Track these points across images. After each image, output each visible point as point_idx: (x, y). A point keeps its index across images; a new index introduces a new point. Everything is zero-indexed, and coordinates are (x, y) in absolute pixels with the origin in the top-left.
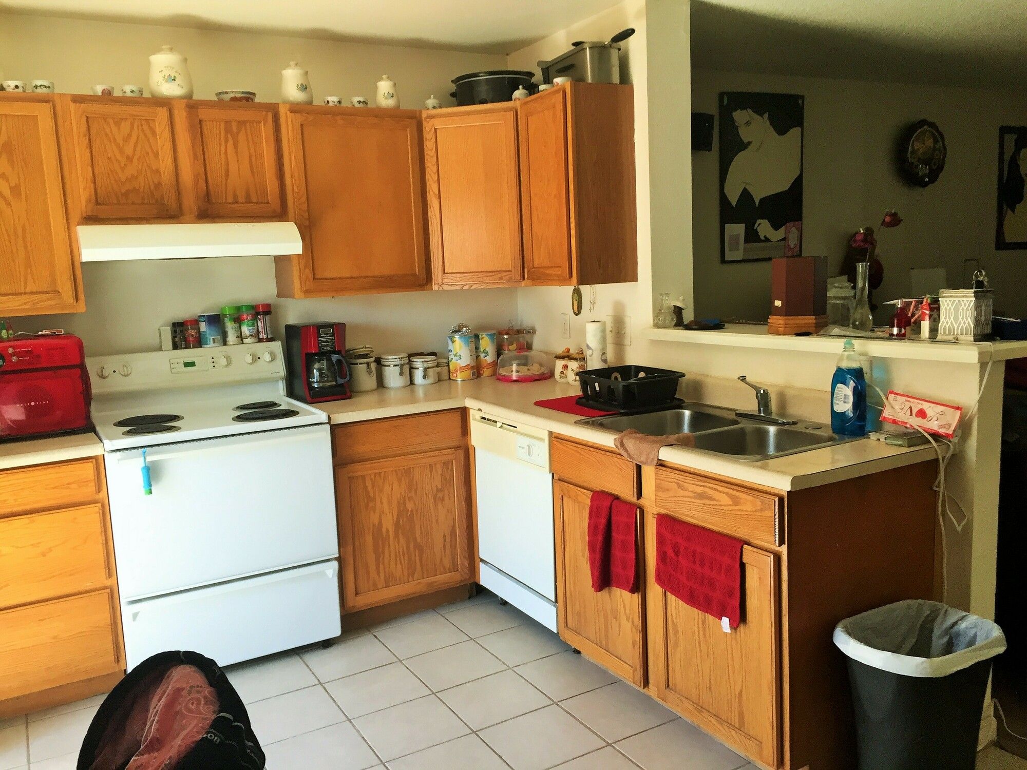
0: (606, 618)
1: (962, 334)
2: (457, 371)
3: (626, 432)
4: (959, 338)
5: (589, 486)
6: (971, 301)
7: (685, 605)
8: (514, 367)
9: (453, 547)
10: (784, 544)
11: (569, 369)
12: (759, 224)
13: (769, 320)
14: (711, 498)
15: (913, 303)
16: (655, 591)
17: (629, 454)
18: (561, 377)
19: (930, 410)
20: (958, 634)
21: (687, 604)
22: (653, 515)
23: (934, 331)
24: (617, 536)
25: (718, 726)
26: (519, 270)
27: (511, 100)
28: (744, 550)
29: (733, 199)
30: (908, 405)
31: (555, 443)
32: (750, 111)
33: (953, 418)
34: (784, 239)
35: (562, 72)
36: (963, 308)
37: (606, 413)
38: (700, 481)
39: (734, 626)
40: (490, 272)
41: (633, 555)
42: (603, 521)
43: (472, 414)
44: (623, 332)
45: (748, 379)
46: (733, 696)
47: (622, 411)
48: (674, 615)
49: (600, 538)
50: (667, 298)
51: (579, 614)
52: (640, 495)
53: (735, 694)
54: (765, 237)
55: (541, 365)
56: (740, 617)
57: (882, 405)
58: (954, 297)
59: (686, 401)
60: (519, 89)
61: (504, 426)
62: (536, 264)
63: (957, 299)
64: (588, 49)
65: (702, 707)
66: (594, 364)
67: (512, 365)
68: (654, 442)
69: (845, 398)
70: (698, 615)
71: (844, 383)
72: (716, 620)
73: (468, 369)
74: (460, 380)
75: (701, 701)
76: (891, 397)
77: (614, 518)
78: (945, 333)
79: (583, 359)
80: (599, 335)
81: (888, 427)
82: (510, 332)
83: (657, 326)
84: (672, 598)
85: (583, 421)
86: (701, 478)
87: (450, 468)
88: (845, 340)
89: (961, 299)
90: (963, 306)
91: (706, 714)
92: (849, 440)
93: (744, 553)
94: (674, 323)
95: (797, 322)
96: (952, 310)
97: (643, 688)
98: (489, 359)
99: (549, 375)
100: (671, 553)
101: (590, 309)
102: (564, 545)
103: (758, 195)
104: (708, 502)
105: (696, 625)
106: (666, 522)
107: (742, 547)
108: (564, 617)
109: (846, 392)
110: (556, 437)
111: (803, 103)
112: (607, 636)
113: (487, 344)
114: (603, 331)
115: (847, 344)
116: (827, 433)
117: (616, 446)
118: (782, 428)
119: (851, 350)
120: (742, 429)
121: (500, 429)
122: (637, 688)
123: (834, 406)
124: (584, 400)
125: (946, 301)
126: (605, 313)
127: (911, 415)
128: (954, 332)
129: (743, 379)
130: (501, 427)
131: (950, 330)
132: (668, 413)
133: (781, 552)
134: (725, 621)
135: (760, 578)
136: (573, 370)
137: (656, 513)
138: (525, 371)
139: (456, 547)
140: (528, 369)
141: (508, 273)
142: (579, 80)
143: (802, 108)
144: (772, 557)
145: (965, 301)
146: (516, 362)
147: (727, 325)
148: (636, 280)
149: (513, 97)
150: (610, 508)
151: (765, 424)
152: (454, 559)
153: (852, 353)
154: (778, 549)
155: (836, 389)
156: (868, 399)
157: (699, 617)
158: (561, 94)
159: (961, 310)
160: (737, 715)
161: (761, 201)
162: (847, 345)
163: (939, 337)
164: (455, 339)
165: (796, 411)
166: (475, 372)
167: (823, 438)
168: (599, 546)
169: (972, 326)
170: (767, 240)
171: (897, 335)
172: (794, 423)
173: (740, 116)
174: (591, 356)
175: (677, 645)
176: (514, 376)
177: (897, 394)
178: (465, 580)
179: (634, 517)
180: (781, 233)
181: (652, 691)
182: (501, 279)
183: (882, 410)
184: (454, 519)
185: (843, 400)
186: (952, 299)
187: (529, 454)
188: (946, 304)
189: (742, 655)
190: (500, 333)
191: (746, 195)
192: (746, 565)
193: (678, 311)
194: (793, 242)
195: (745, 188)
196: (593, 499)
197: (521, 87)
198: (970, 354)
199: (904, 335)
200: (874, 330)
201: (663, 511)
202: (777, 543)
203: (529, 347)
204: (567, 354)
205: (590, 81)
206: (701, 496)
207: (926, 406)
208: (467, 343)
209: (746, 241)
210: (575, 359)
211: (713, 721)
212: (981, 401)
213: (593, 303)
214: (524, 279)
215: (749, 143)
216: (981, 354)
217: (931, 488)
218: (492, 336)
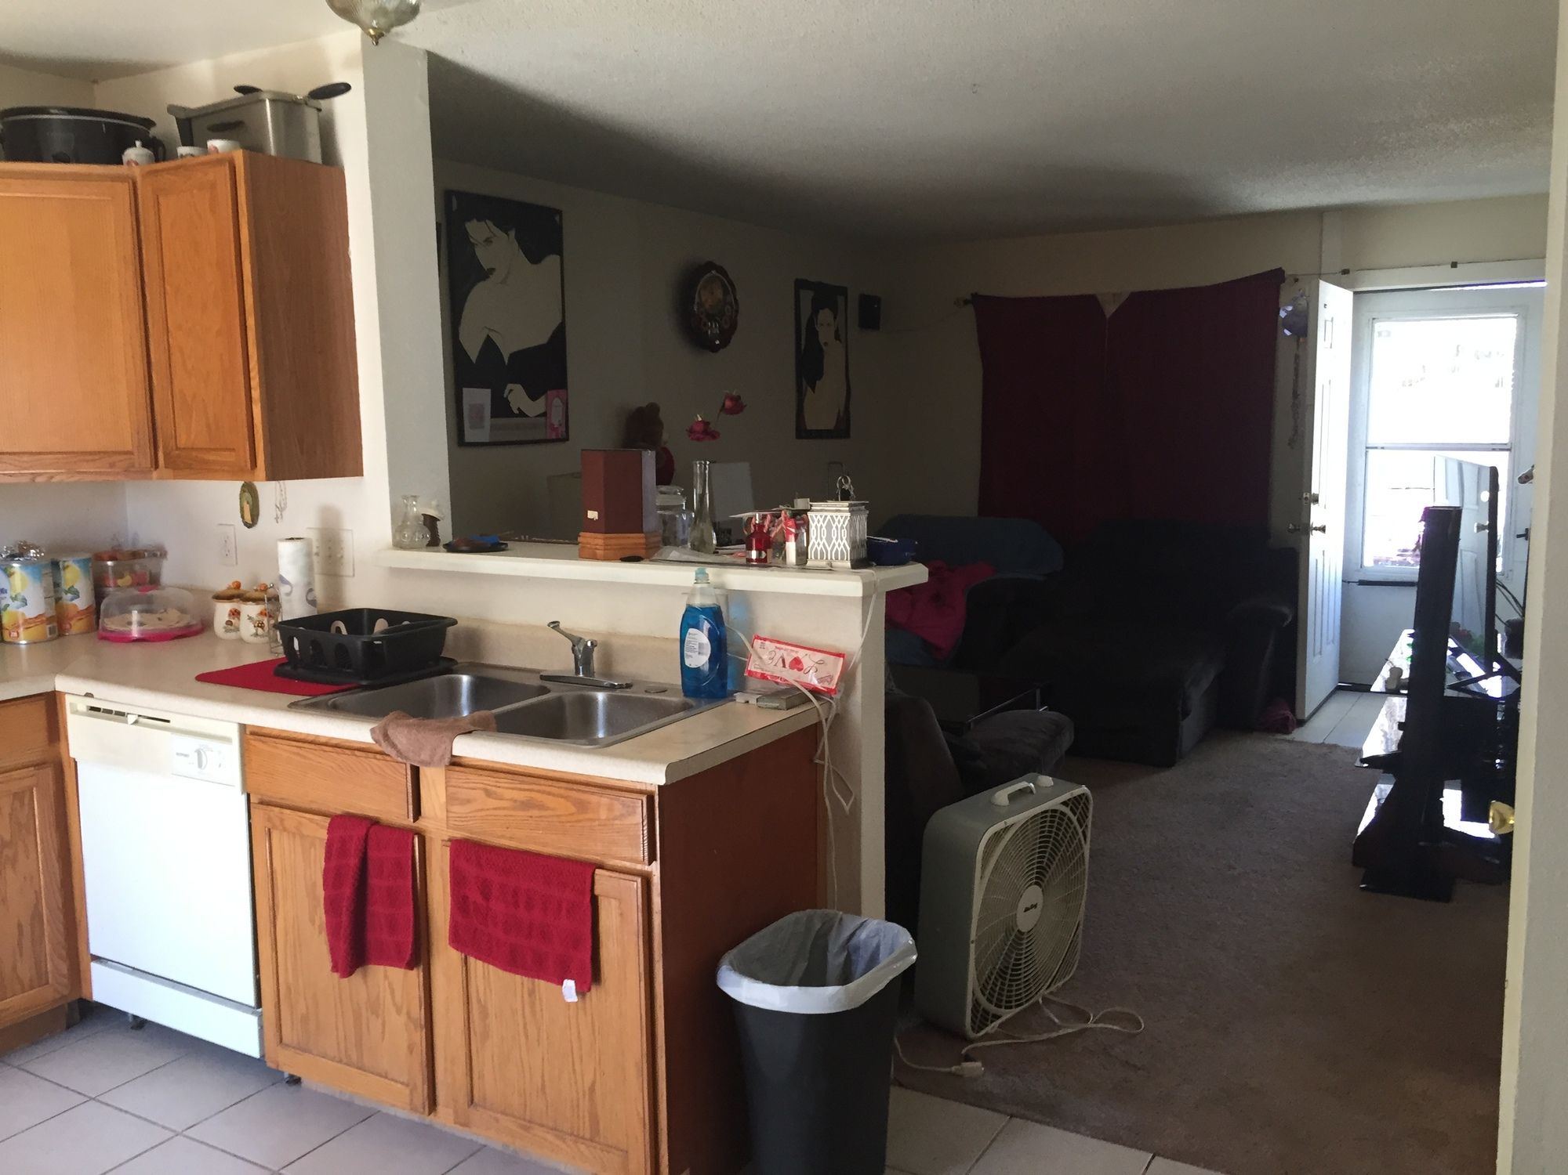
0: (357, 1017)
1: (836, 559)
2: (18, 627)
3: (391, 715)
4: (834, 564)
5: (324, 809)
6: (846, 517)
7: (500, 972)
8: (135, 616)
9: (38, 940)
10: (656, 860)
11: (243, 616)
12: (511, 391)
13: (580, 539)
14: (541, 807)
15: (769, 517)
16: (446, 958)
17: (399, 752)
18: (227, 631)
19: (808, 659)
20: (857, 948)
21: (505, 969)
22: (444, 843)
23: (802, 555)
24: (377, 883)
25: (558, 1142)
26: (148, 450)
27: (120, 162)
28: (596, 878)
29: (473, 351)
30: (779, 654)
31: (252, 742)
32: (490, 223)
33: (835, 668)
34: (544, 414)
35: (223, 129)
36: (837, 527)
37: (336, 688)
38: (522, 782)
39: (581, 991)
40: (91, 453)
41: (410, 910)
42: (353, 861)
43: (71, 704)
44: (339, 556)
45: (562, 626)
46: (581, 1093)
47: (364, 683)
48: (481, 989)
49: (348, 891)
50: (414, 503)
51: (305, 1020)
52: (417, 813)
53: (584, 1091)
54: (519, 409)
55: (183, 611)
56: (590, 975)
57: (746, 654)
58: (826, 511)
59: (459, 661)
60: (135, 146)
61: (141, 719)
62: (183, 441)
63: (829, 514)
64: (268, 103)
65: (530, 1122)
66: (294, 608)
67: (130, 612)
68: (439, 729)
69: (699, 647)
70: (522, 984)
71: (697, 626)
72: (552, 986)
73: (42, 622)
74: (24, 642)
75: (528, 1113)
76: (757, 643)
77: (372, 854)
78: (816, 558)
79: (275, 599)
80: (302, 562)
81: (753, 684)
82: (118, 556)
83: (399, 545)
84: (477, 966)
85: (304, 703)
86: (525, 778)
87: (26, 801)
88: (696, 568)
89: (834, 514)
90: (837, 523)
91: (539, 1131)
92: (708, 706)
93: (596, 881)
94: (426, 542)
95: (622, 541)
96: (824, 528)
97: (429, 1114)
98: (82, 603)
99: (199, 627)
100: (475, 897)
101: (277, 518)
102: (274, 909)
103: (507, 348)
104: (535, 813)
105: (519, 999)
106: (465, 851)
107: (594, 873)
108: (272, 1031)
109: (700, 638)
110: (253, 733)
111: (561, 219)
112: (359, 1045)
113: (75, 577)
114: (309, 555)
115: (700, 573)
116: (677, 699)
117: (375, 740)
118: (614, 693)
119: (705, 581)
120: (560, 701)
121: (134, 726)
122: (415, 1117)
123: (686, 659)
124: (288, 668)
125: (816, 516)
126: (306, 525)
127: (784, 666)
128: (827, 555)
129: (555, 625)
130: (136, 722)
131: (822, 553)
132: (436, 680)
133: (651, 872)
134: (569, 985)
135: (621, 915)
136: (250, 618)
137: (446, 838)
138: (154, 625)
139: (42, 941)
140: (160, 619)
141: (124, 457)
142: (254, 148)
143: (561, 228)
144: (639, 880)
145: (839, 517)
146: (139, 607)
147: (510, 544)
148: (363, 475)
149: (125, 158)
150: (366, 841)
151: (592, 690)
152: (39, 964)
153: (705, 585)
154: (647, 868)
155: (688, 635)
156: (729, 649)
157: (523, 987)
158: (226, 170)
159: (834, 528)
160: (587, 1119)
161: (513, 356)
162: (699, 576)
163: (809, 563)
164: (12, 570)
165: (629, 667)
166: (54, 627)
167: (673, 704)
168: (346, 905)
169: (849, 549)
170: (522, 414)
171: (757, 560)
172: (629, 686)
173: (477, 230)
174: (289, 594)
175: (486, 1035)
176: (135, 631)
177: (765, 639)
178: (63, 997)
179: (410, 848)
180: (538, 406)
181: (444, 1118)
182: (112, 465)
183: (746, 662)
184: (38, 894)
185: (697, 650)
186: (824, 514)
187: (200, 765)
188: (816, 520)
189: (594, 1030)
190: (99, 558)
191: (489, 346)
192: (600, 898)
193: (430, 522)
194: (556, 418)
195: (488, 336)
196: (331, 829)
197: (138, 143)
198: (852, 586)
199: (765, 560)
200: (717, 552)
201: (458, 835)
202: (646, 861)
203: (154, 581)
204: (236, 592)
205: (273, 152)
206: (526, 805)
207: (801, 654)
208: (39, 576)
209: (494, 415)
210: (256, 600)
211: (550, 1137)
212: (864, 645)
213: (281, 508)
214: (157, 467)
215: (492, 270)
216: (866, 586)
217: (811, 761)
218: (85, 564)
